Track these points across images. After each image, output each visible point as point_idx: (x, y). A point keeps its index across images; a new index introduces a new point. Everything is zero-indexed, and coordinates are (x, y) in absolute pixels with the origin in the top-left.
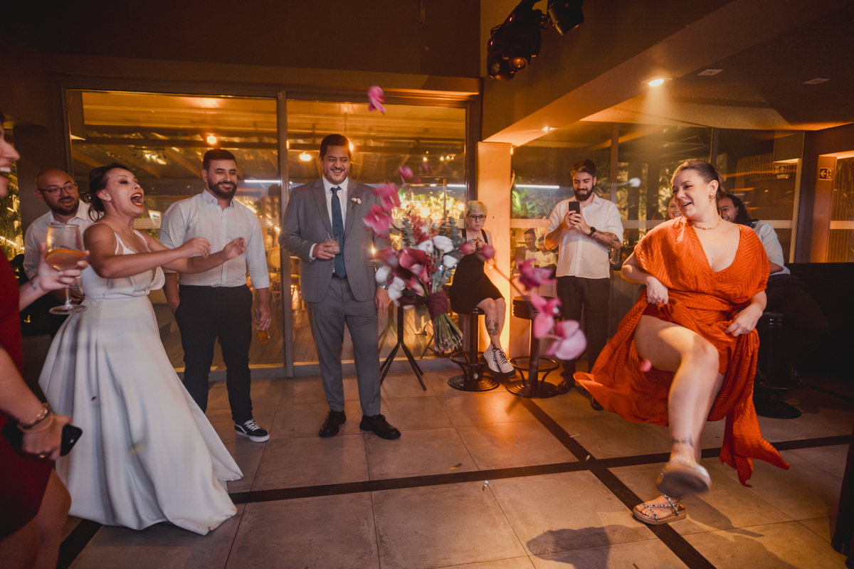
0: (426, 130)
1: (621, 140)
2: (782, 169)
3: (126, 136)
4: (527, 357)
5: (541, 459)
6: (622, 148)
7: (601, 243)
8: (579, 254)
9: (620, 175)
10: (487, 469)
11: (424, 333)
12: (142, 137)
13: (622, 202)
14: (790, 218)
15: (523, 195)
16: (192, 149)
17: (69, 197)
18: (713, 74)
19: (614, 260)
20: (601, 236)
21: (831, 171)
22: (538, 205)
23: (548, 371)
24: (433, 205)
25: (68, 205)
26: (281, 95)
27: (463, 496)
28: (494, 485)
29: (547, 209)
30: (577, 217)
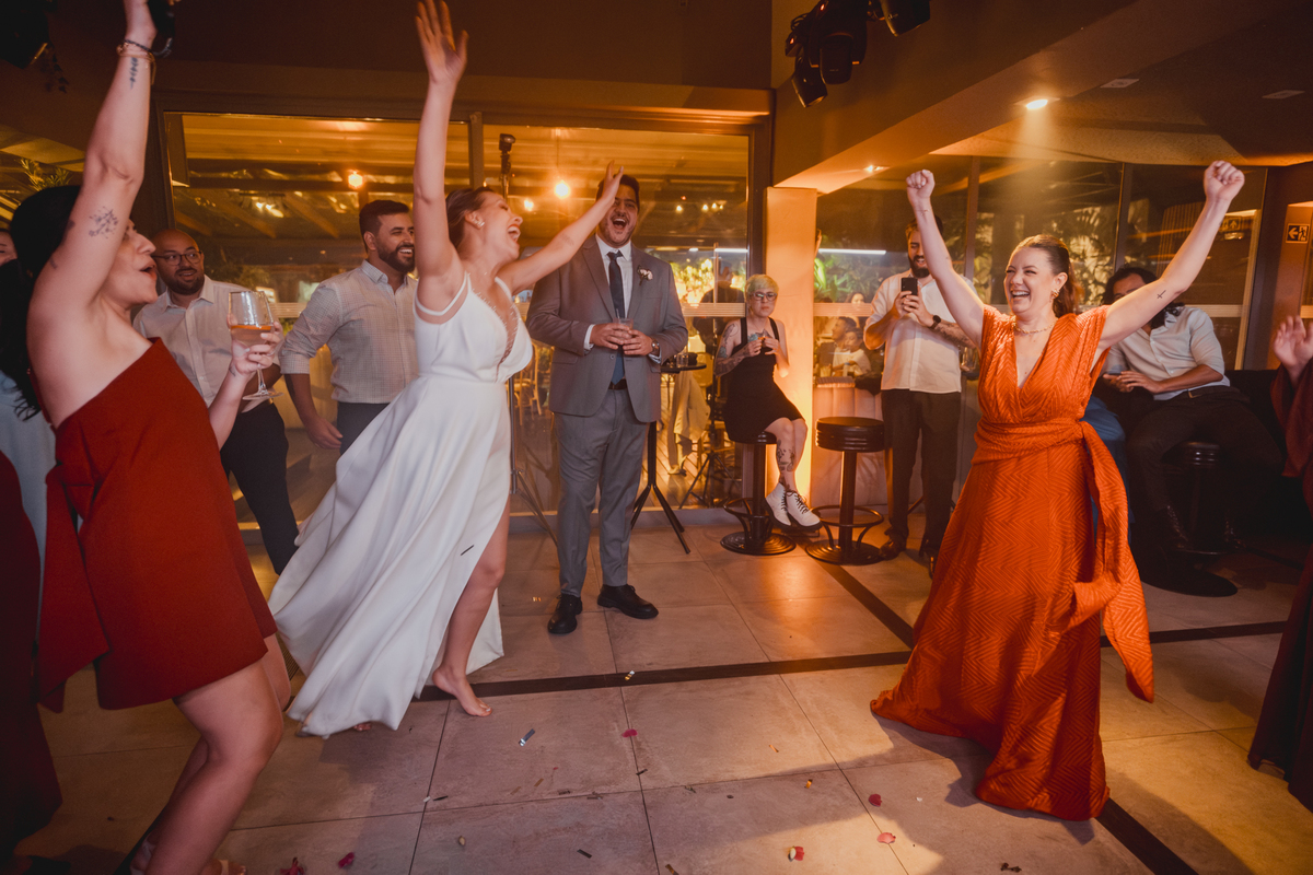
0: (681, 164)
1: (984, 178)
2: (1234, 224)
3: (224, 175)
4: (837, 507)
5: (854, 646)
6: (986, 192)
7: (948, 338)
8: (916, 356)
9: (980, 232)
10: (780, 659)
11: (682, 473)
12: (250, 176)
13: (983, 274)
14: (1239, 301)
15: (830, 264)
16: (322, 194)
17: (190, 268)
18: (1125, 86)
19: (967, 365)
20: (948, 330)
21: (1305, 228)
22: (851, 279)
23: (868, 526)
24: (691, 279)
25: (187, 278)
26: (475, 118)
27: (748, 693)
28: (791, 681)
29: (865, 285)
30: (912, 301)
